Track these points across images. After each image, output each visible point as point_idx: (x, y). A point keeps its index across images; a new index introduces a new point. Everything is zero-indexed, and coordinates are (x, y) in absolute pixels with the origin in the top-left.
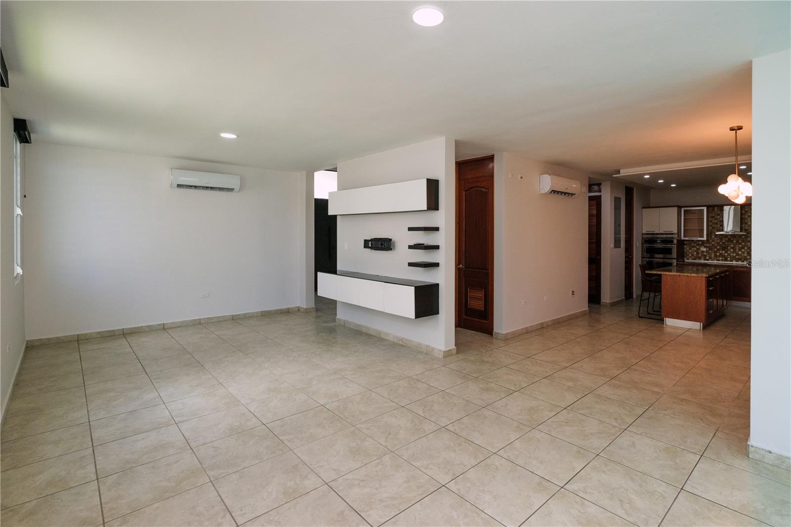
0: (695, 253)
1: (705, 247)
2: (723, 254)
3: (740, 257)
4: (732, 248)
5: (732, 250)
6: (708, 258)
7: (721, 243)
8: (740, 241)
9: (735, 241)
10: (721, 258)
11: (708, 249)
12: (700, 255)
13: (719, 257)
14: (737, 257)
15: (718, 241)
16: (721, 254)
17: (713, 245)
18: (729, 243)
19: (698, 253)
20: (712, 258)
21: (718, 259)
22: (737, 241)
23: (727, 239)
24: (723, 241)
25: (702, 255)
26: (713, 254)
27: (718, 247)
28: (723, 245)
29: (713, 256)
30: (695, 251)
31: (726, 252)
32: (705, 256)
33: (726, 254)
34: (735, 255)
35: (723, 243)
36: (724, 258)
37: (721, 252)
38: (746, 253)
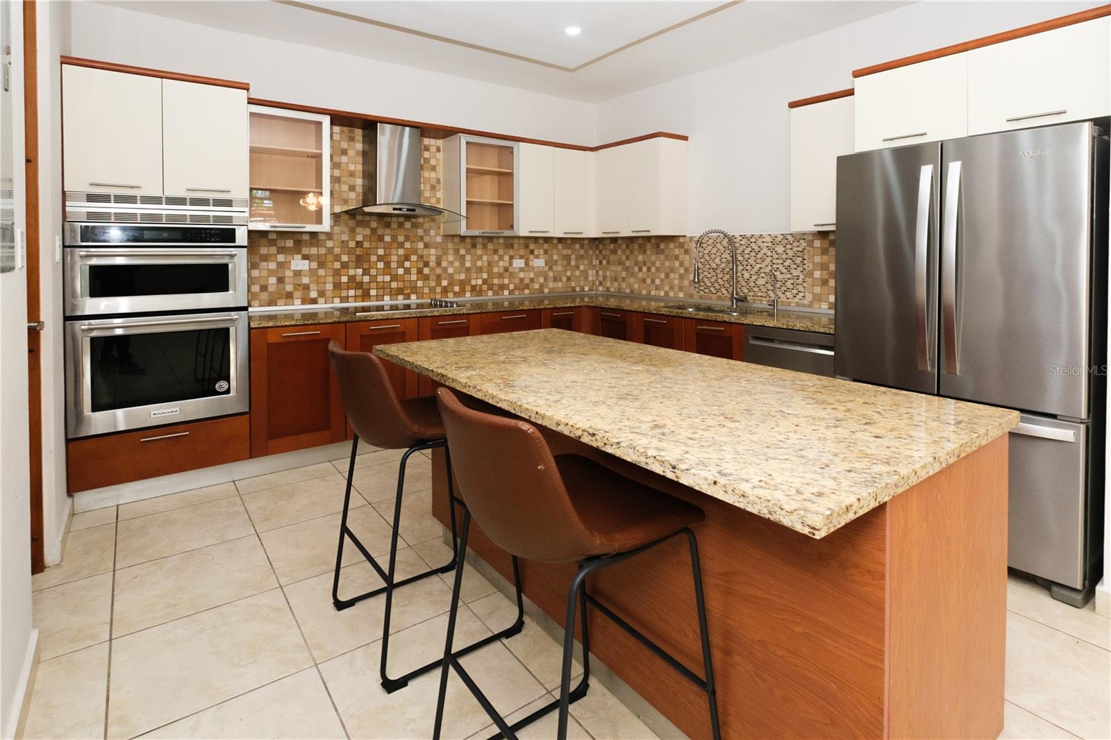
0: (273, 280)
1: (305, 257)
2: (358, 279)
3: (401, 285)
4: (380, 258)
5: (381, 265)
6: (313, 294)
7: (352, 244)
8: (401, 239)
9: (388, 239)
10: (352, 293)
11: (314, 265)
12: (289, 288)
13: (348, 288)
14: (394, 285)
15: (345, 237)
16: (352, 279)
17: (330, 250)
18: (374, 244)
19: (281, 280)
20: (329, 294)
21: (344, 293)
22: (394, 238)
23: (367, 232)
24: (359, 238)
25: (297, 286)
26: (330, 279)
27: (345, 258)
28: (359, 252)
29: (329, 287)
30: (271, 273)
31: (366, 272)
32: (307, 288)
33: (366, 279)
34: (388, 278)
35: (357, 243)
36: (360, 292)
37: (352, 272)
38: (414, 271)
